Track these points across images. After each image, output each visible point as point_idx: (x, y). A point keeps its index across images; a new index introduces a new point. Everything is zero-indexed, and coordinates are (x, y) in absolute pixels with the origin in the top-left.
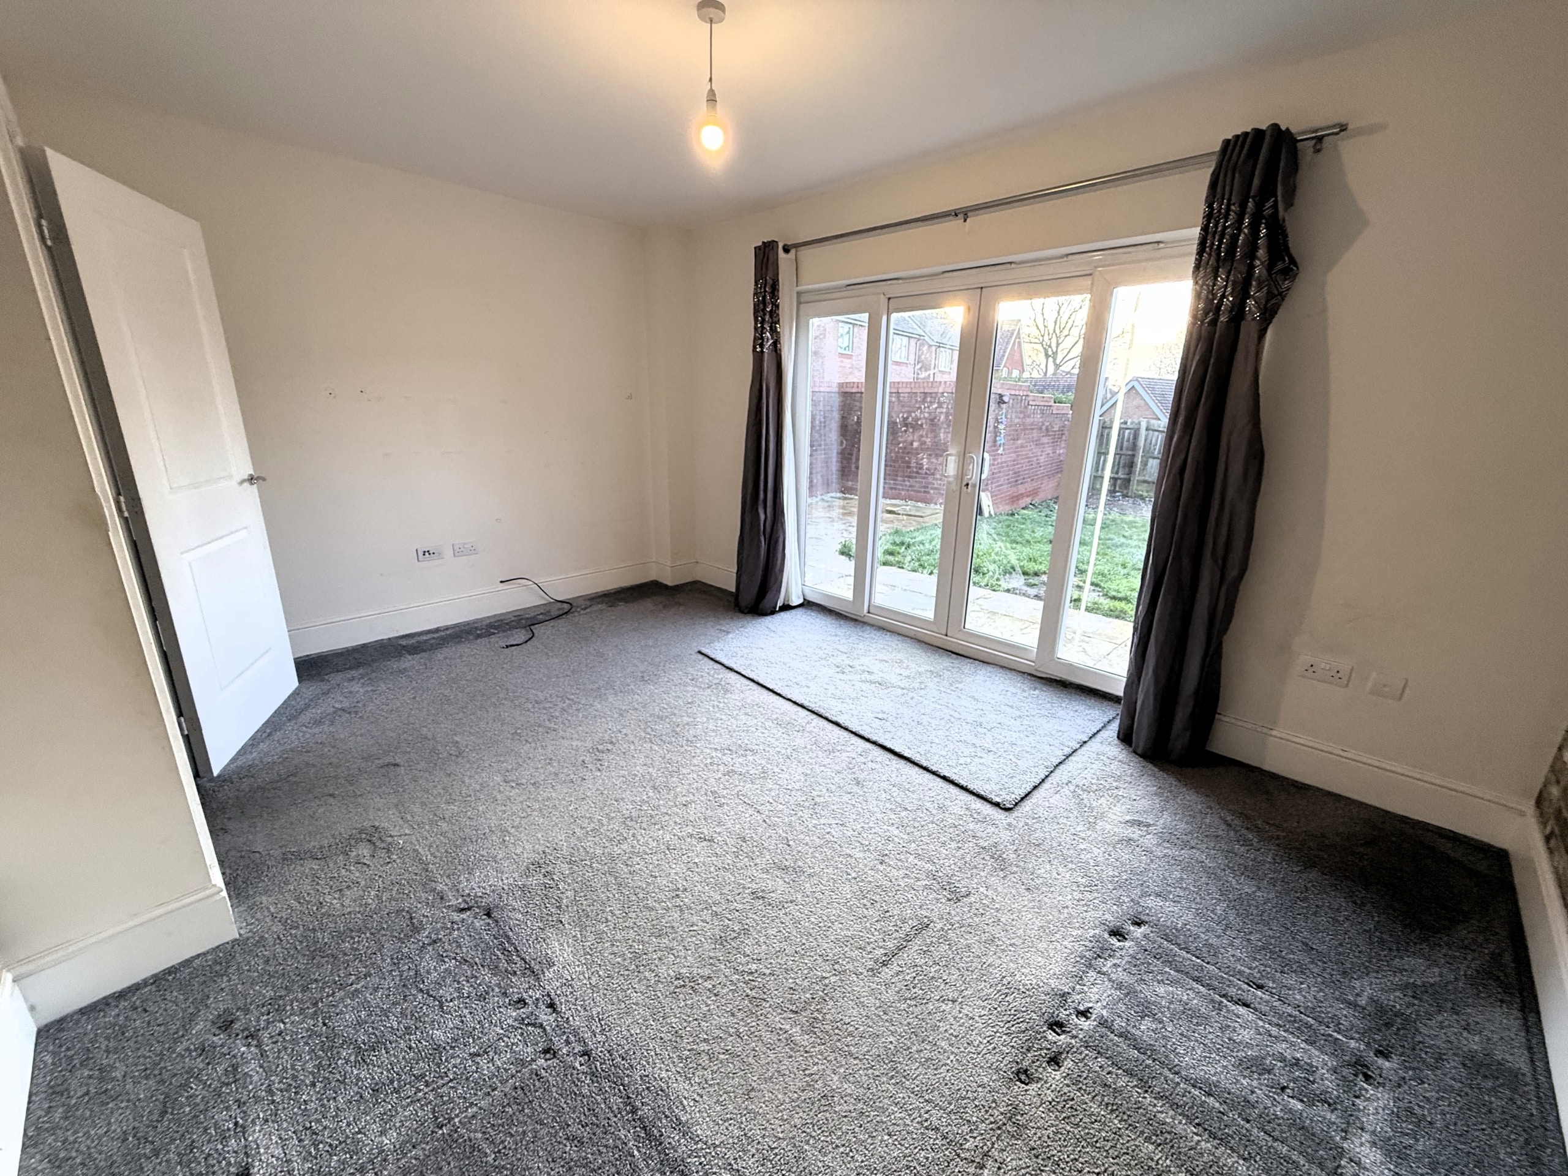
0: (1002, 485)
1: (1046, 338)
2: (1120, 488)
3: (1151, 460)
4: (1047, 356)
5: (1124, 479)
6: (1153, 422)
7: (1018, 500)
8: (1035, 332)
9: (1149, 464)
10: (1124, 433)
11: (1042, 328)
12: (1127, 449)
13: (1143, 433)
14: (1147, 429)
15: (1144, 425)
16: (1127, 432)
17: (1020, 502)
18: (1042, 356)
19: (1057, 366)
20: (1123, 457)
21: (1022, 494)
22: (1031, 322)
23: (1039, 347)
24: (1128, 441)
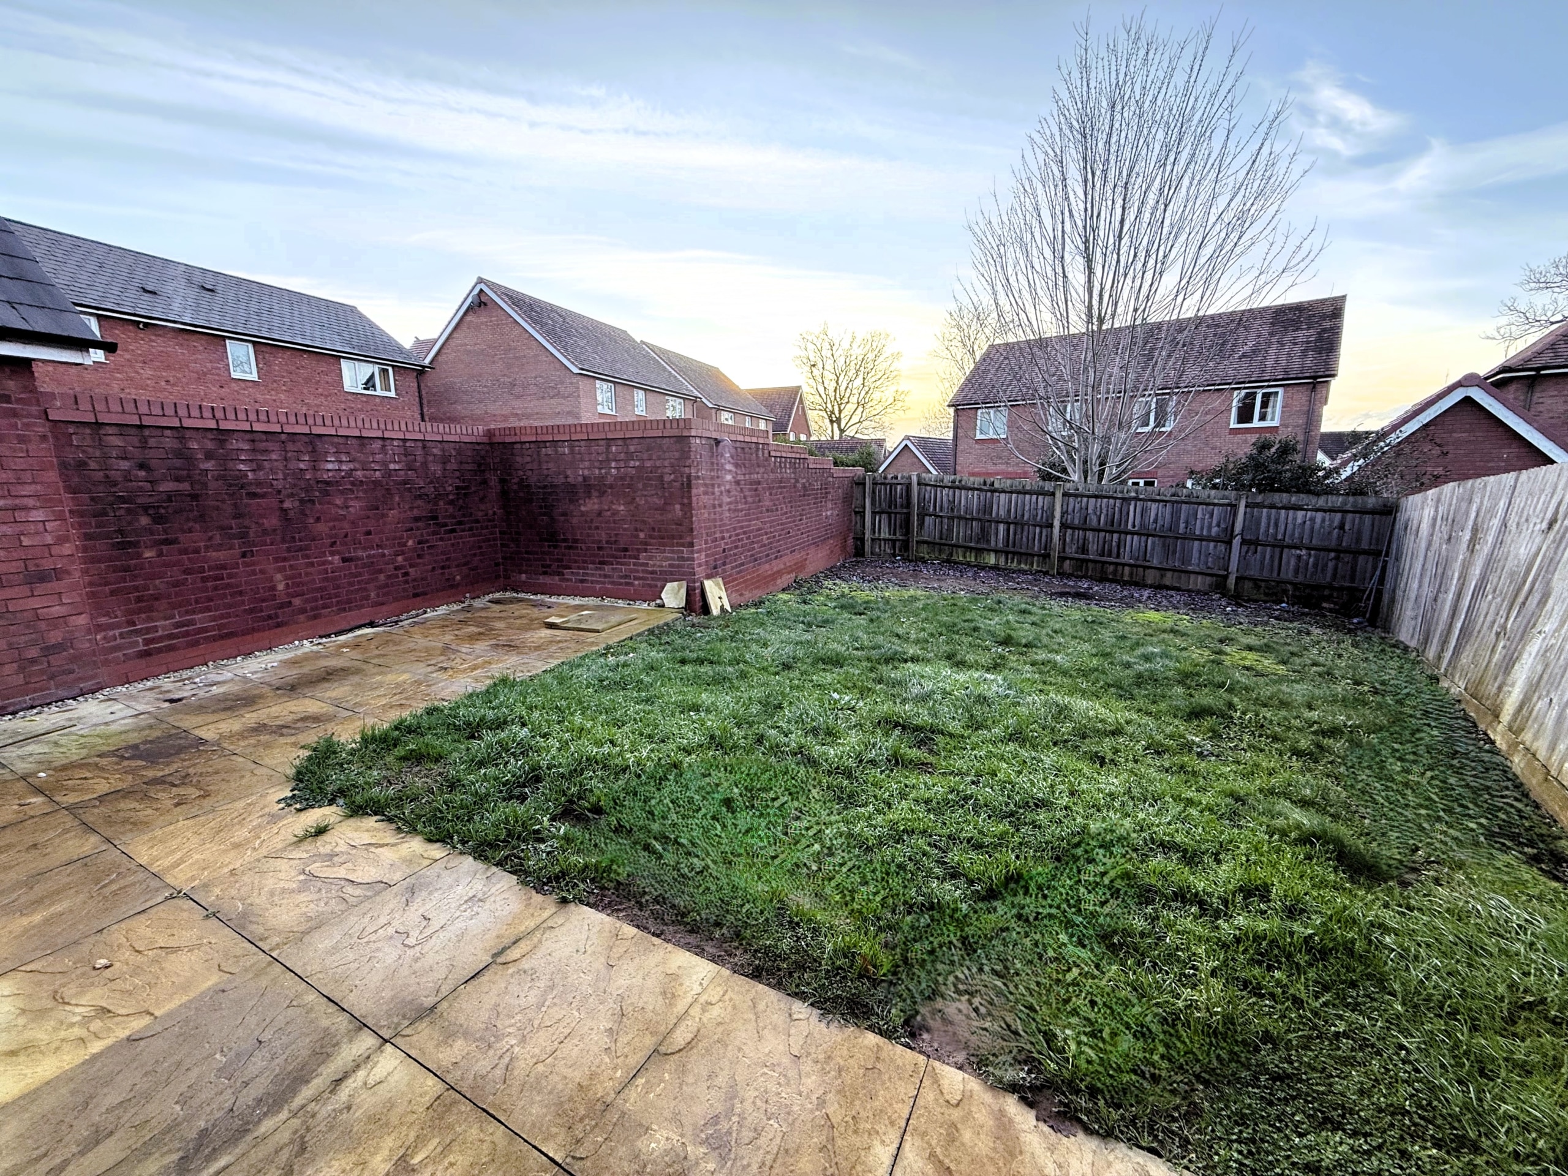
0: (743, 564)
1: (829, 406)
2: (900, 550)
3: (927, 518)
4: (832, 422)
5: (903, 541)
6: (924, 475)
7: (775, 579)
8: (818, 400)
9: (926, 524)
10: (896, 489)
11: (824, 396)
12: (902, 506)
13: (915, 488)
14: (919, 484)
15: (915, 479)
16: (899, 487)
17: (779, 581)
18: (827, 421)
19: (842, 431)
20: (898, 516)
21: (778, 572)
22: (813, 391)
23: (824, 414)
24: (901, 497)
